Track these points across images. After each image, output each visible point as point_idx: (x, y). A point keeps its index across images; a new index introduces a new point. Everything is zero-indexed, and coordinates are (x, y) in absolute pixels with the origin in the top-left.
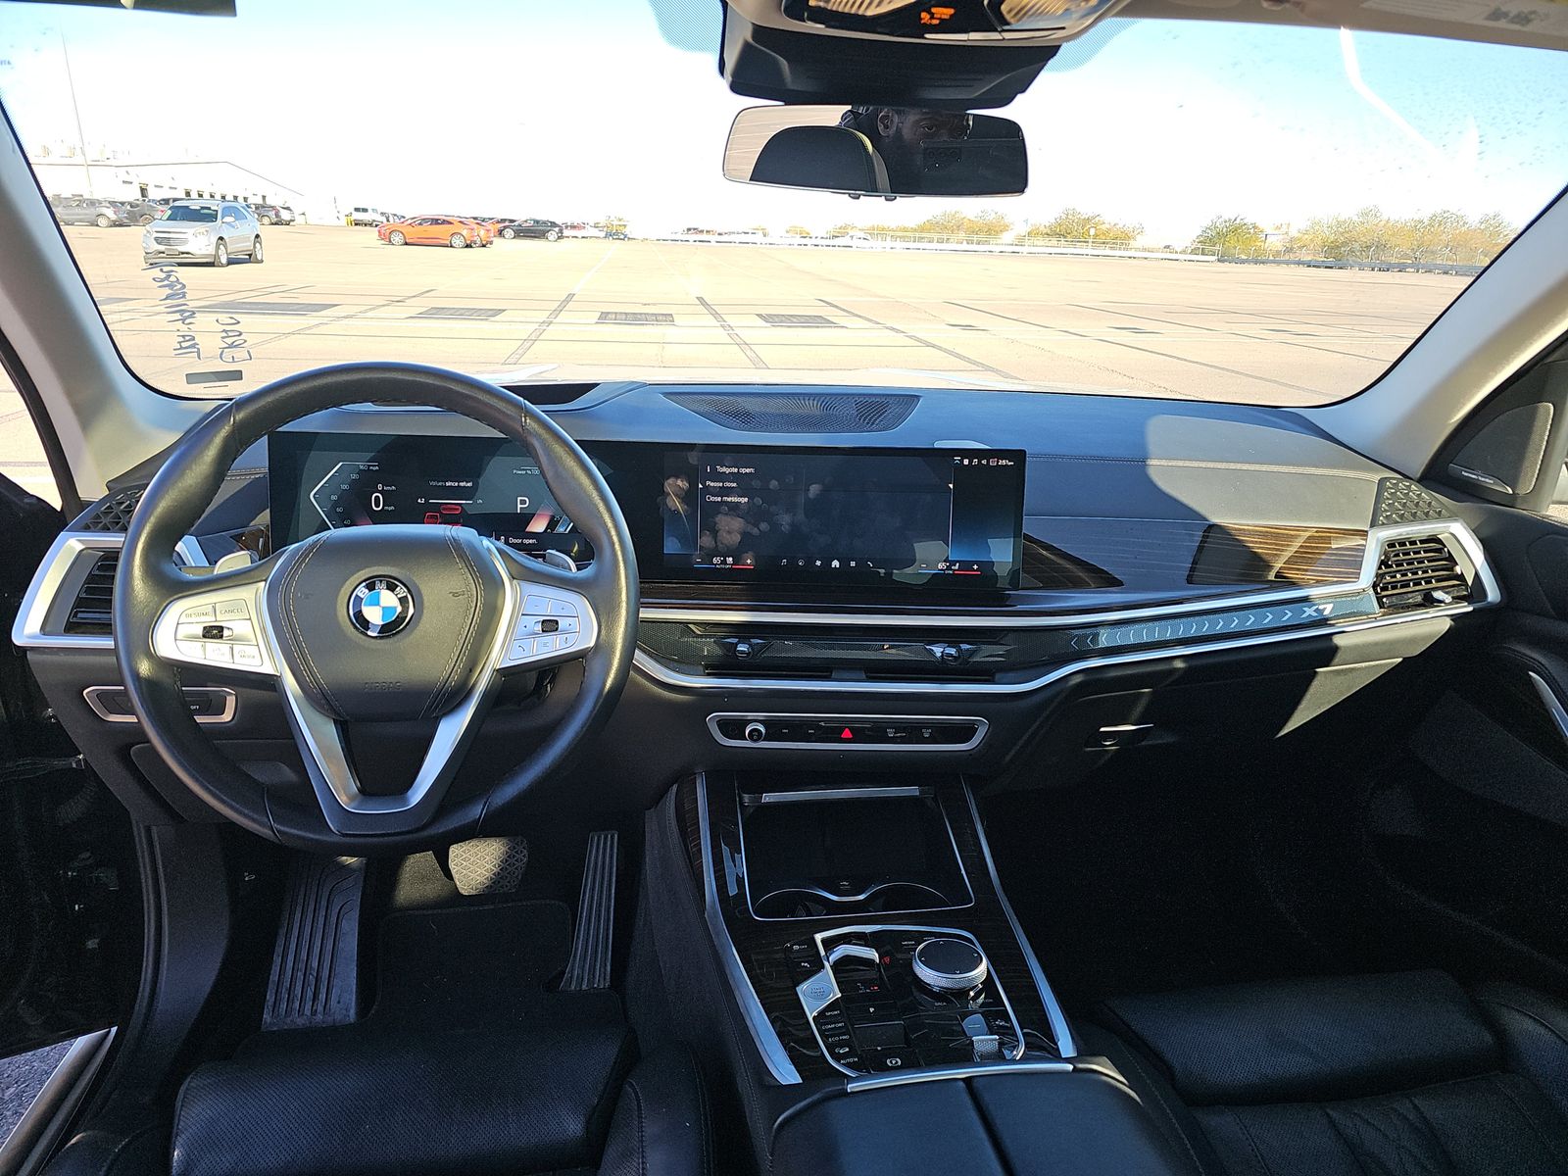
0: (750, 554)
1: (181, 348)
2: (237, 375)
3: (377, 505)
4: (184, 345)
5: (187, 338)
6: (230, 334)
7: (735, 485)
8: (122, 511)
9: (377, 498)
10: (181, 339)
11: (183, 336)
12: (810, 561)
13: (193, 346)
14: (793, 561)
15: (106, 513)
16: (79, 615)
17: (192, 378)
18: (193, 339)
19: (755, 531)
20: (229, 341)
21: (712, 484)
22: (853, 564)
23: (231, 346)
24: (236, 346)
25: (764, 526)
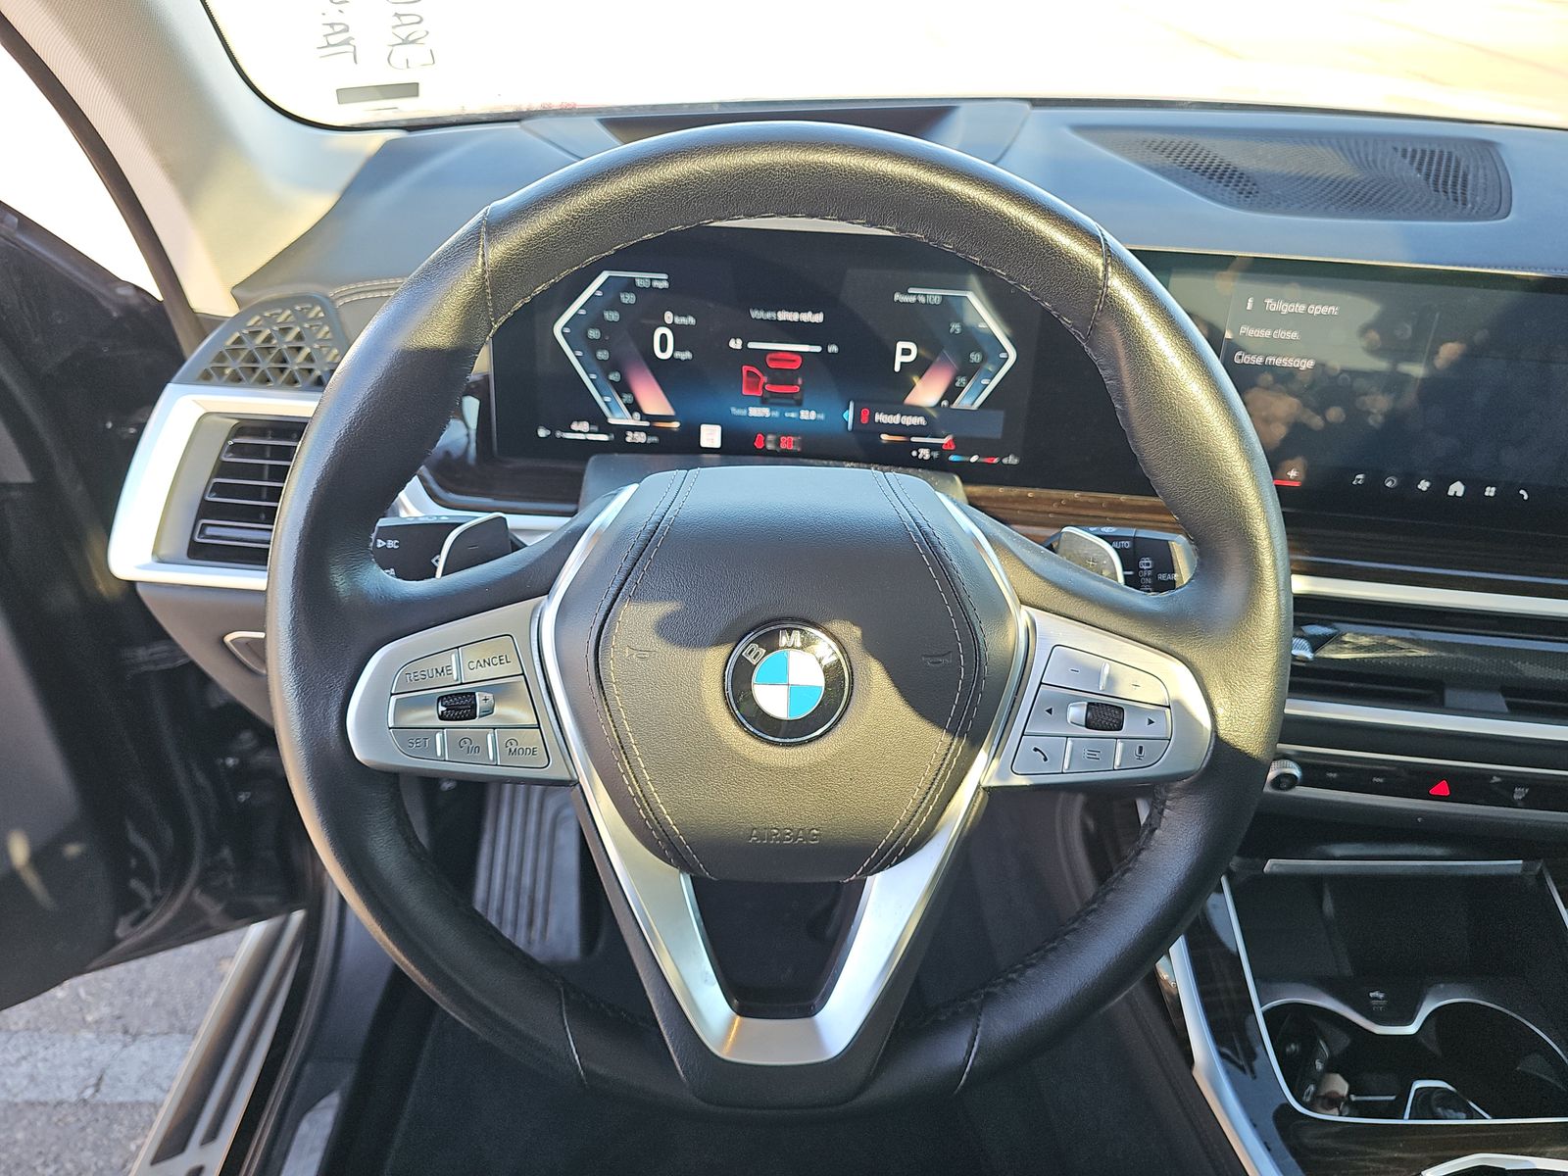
0: (1299, 461)
1: (329, 45)
2: (411, 90)
3: (663, 349)
4: (333, 40)
5: (338, 28)
6: (405, 20)
7: (1294, 335)
8: (259, 349)
9: (664, 337)
10: (329, 30)
11: (332, 25)
12: (1409, 480)
13: (346, 42)
14: (1376, 478)
15: (234, 352)
16: (209, 531)
17: (345, 95)
18: (346, 30)
19: (1317, 422)
20: (403, 32)
21: (1251, 332)
22: (1490, 491)
23: (405, 42)
24: (413, 42)
25: (1335, 414)
